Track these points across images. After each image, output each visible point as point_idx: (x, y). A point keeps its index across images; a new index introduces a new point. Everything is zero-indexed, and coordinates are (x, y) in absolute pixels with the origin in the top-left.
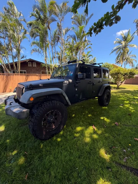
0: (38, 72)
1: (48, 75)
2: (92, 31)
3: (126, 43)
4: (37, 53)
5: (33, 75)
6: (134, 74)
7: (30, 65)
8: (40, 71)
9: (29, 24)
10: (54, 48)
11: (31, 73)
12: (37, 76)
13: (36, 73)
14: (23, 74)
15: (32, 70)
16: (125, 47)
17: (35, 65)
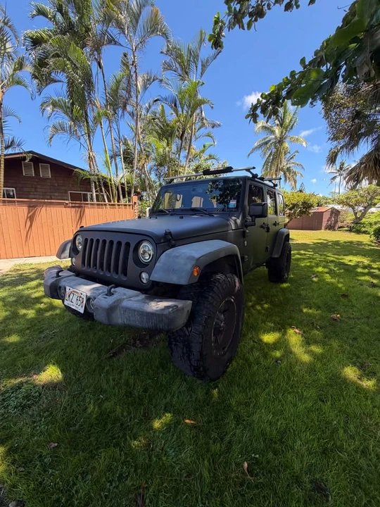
0: (56, 194)
1: (98, 205)
2: (258, 111)
3: (282, 133)
4: (66, 136)
5: (51, 203)
6: (310, 206)
7: (28, 172)
8: (66, 193)
9: (31, 38)
10: (115, 127)
11: (33, 196)
12: (66, 206)
13: (51, 199)
14: (14, 201)
15: (38, 186)
16: (281, 141)
17: (46, 173)
